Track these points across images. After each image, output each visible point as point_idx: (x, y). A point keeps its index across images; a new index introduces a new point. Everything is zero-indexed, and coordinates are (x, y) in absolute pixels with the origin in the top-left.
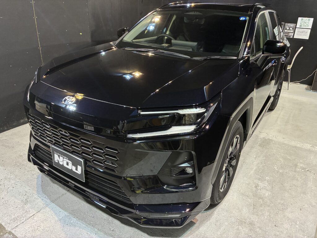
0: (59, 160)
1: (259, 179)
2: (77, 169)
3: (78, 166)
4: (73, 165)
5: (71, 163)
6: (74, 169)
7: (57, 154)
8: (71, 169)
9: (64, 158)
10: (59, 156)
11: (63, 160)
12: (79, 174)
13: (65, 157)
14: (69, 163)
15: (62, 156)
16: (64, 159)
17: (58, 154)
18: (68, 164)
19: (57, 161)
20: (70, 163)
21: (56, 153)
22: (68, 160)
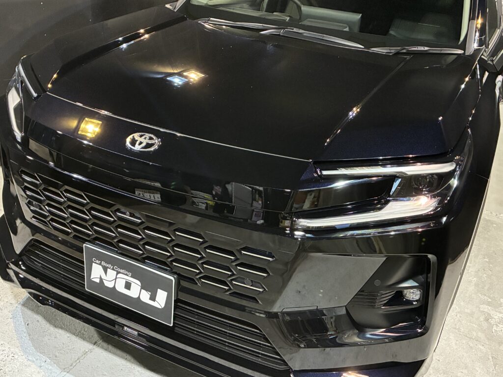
0: (102, 278)
1: (489, 304)
2: (153, 298)
3: (159, 290)
4: (142, 288)
5: (139, 283)
6: (145, 297)
7: (100, 264)
8: (135, 296)
9: (118, 273)
10: (105, 269)
11: (116, 278)
12: (160, 308)
13: (122, 271)
14: (133, 284)
15: (113, 269)
16: (120, 275)
17: (103, 263)
18: (128, 286)
19: (98, 281)
20: (136, 284)
21: (97, 262)
22: (131, 277)
